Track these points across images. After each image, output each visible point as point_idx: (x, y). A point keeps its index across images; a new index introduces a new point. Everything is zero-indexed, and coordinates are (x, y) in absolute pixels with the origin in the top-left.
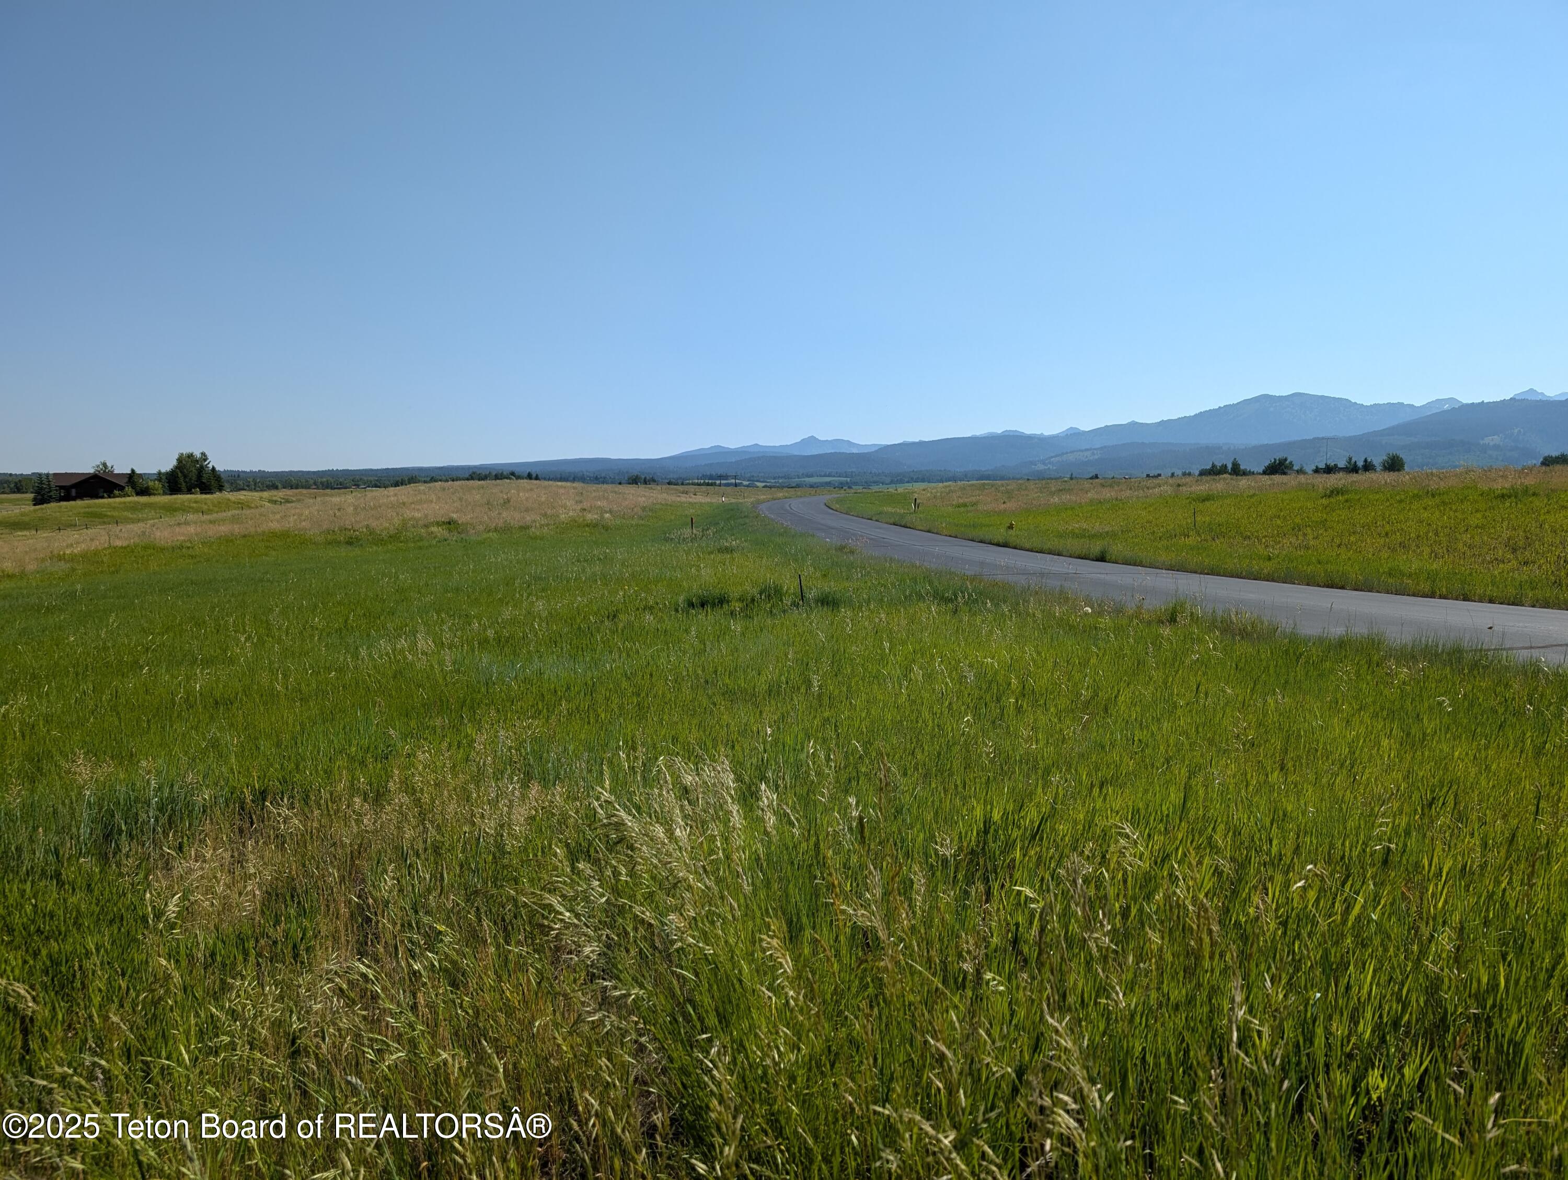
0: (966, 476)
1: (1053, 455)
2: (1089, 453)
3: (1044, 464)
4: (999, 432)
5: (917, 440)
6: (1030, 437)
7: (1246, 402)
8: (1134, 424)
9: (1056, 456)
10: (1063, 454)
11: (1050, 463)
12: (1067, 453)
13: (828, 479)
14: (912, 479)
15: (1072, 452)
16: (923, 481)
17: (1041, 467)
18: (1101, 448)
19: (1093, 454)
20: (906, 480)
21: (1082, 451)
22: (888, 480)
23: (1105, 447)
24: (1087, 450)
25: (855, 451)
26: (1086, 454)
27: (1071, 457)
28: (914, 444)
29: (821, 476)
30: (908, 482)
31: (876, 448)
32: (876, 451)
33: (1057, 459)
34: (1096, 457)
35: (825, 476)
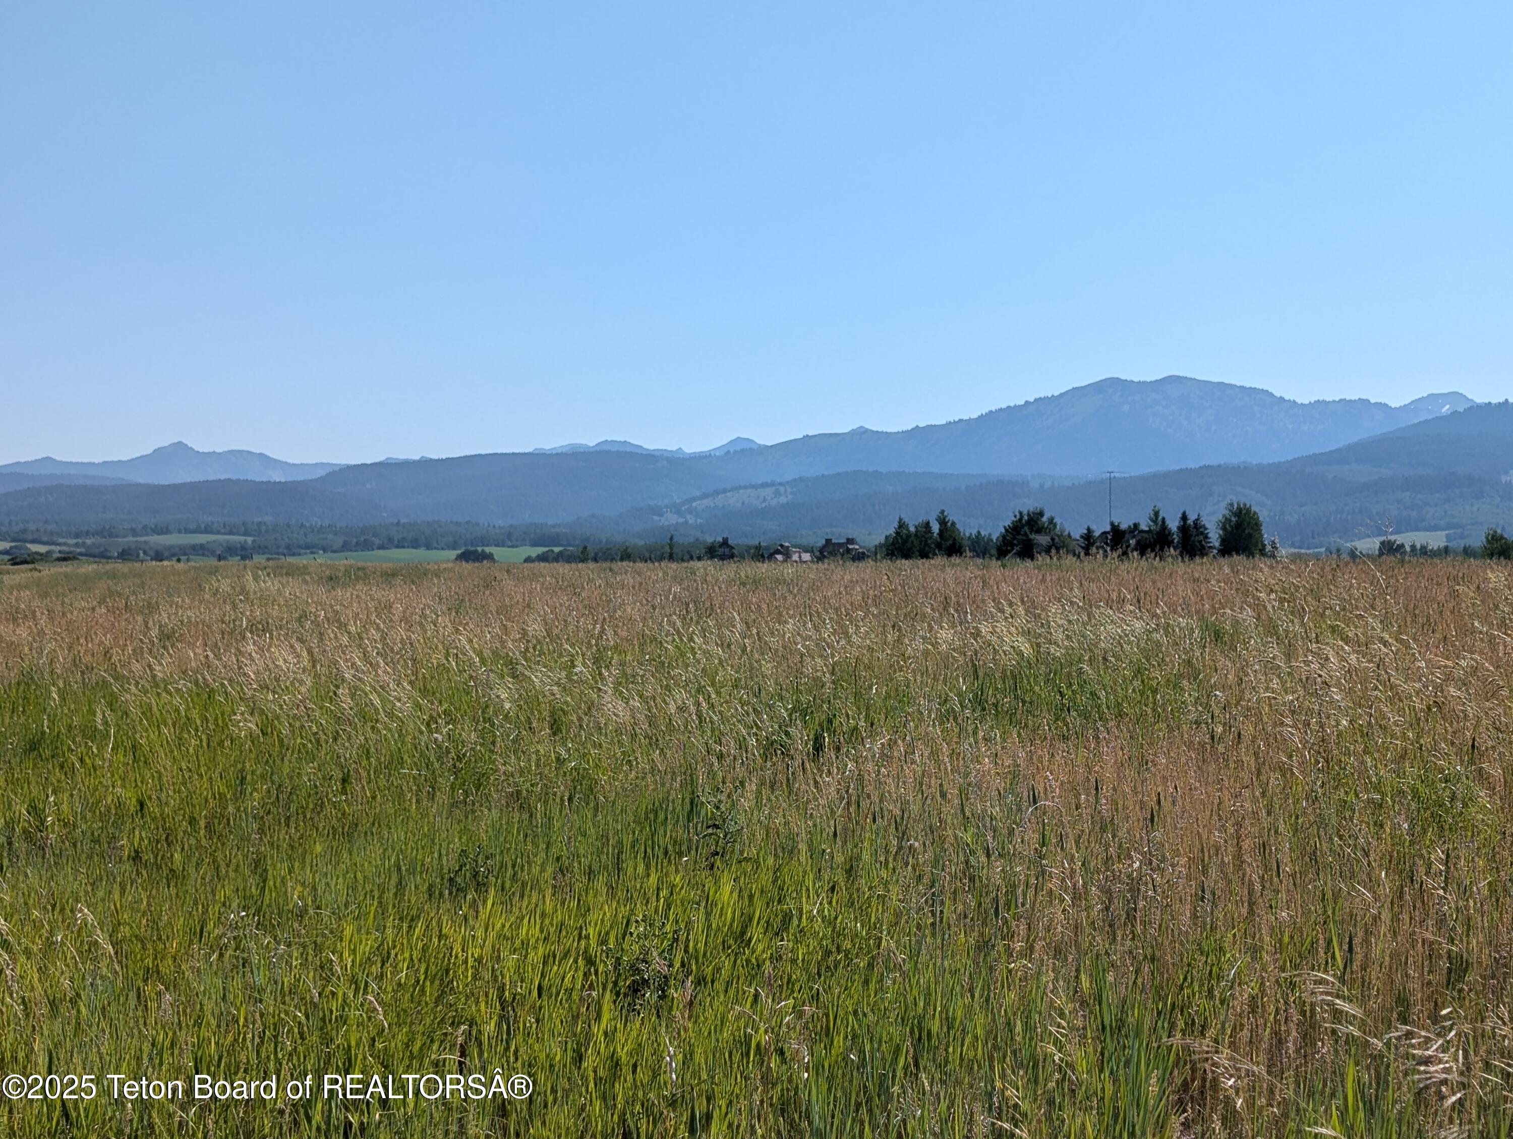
0: (509, 536)
1: (698, 493)
2: (768, 492)
3: (678, 513)
4: (592, 444)
5: (417, 457)
6: (652, 458)
7: (1076, 392)
8: (862, 433)
9: (704, 496)
10: (717, 493)
11: (690, 511)
12: (725, 491)
13: (202, 539)
14: (391, 540)
15: (736, 489)
16: (415, 544)
17: (671, 519)
18: (794, 483)
19: (777, 494)
20: (377, 542)
21: (755, 487)
22: (339, 541)
23: (801, 479)
24: (764, 485)
25: (277, 476)
26: (763, 492)
27: (733, 500)
28: (406, 465)
29: (188, 531)
30: (382, 547)
31: (322, 473)
32: (321, 479)
33: (706, 502)
34: (783, 500)
35: (197, 531)
